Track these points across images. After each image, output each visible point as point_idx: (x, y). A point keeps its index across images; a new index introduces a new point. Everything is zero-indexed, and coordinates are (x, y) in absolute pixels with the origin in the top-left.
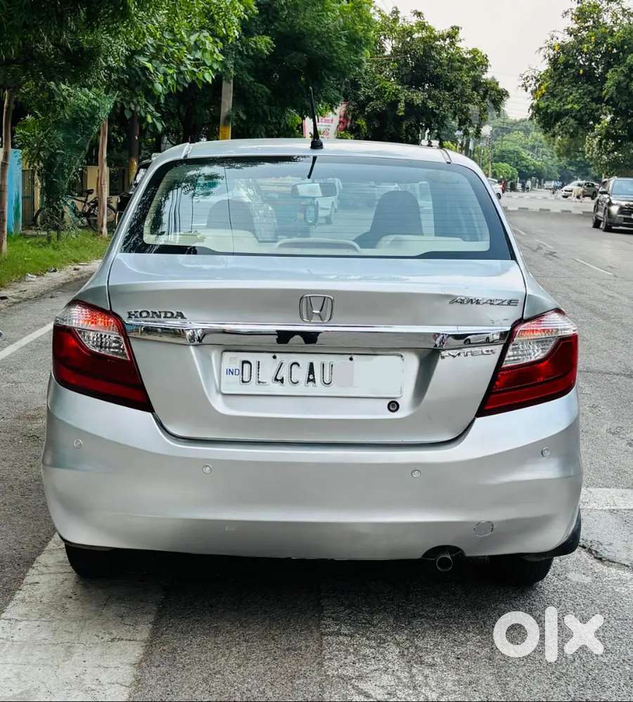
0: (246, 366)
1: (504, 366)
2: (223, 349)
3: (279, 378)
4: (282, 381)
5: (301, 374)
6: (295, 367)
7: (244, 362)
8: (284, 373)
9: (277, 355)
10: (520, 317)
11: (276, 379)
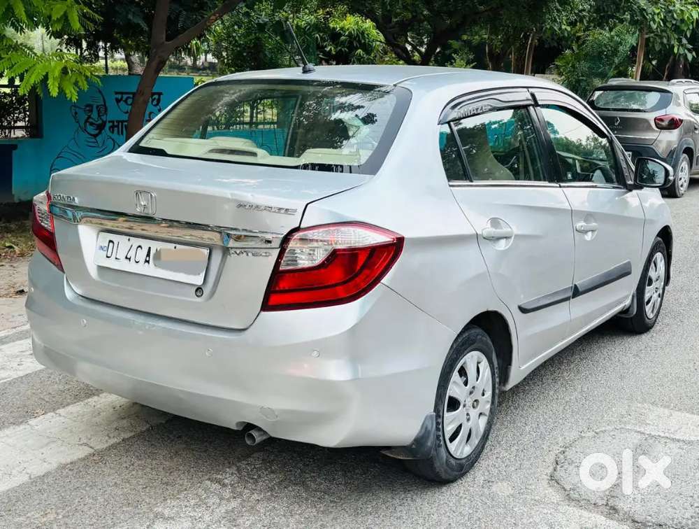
0: (111, 244)
1: (280, 269)
2: (100, 229)
3: (128, 257)
4: (130, 259)
5: (142, 255)
6: (139, 248)
7: (111, 241)
8: (131, 254)
9: (131, 238)
10: (298, 225)
11: (126, 258)
